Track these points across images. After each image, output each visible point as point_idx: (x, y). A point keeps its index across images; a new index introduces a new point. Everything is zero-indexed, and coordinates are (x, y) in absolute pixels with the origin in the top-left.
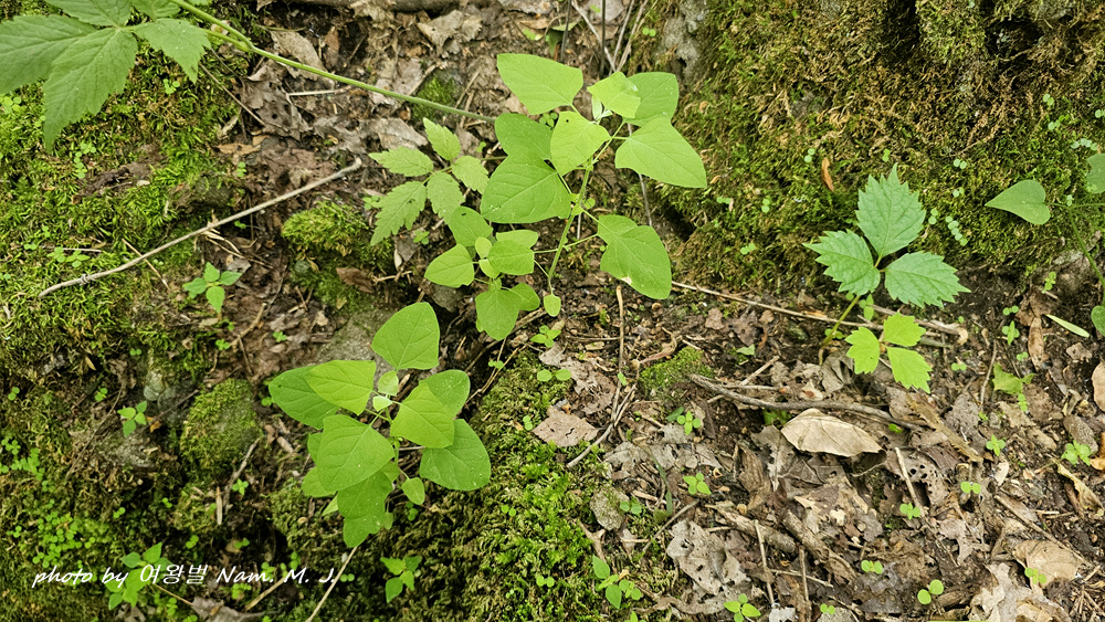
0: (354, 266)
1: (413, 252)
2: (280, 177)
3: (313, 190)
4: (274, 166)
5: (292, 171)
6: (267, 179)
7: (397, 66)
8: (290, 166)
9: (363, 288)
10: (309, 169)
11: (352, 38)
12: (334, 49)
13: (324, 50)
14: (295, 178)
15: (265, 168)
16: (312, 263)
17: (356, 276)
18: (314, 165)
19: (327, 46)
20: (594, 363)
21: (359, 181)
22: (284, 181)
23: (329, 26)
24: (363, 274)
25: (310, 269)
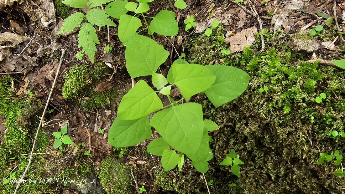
0: (98, 83)
1: (111, 58)
2: (46, 83)
3: (59, 75)
4: (40, 82)
5: (47, 77)
6: (42, 87)
7: (41, 8)
8: (44, 76)
9: (109, 88)
10: (51, 70)
11: (19, 17)
12: (18, 27)
13: (15, 30)
14: (50, 77)
15: (38, 85)
16: (85, 98)
17: (102, 86)
18: (51, 67)
19: (15, 28)
20: (219, 11)
21: (70, 55)
22: (48, 82)
23: (8, 21)
24: (104, 82)
25: (87, 101)
